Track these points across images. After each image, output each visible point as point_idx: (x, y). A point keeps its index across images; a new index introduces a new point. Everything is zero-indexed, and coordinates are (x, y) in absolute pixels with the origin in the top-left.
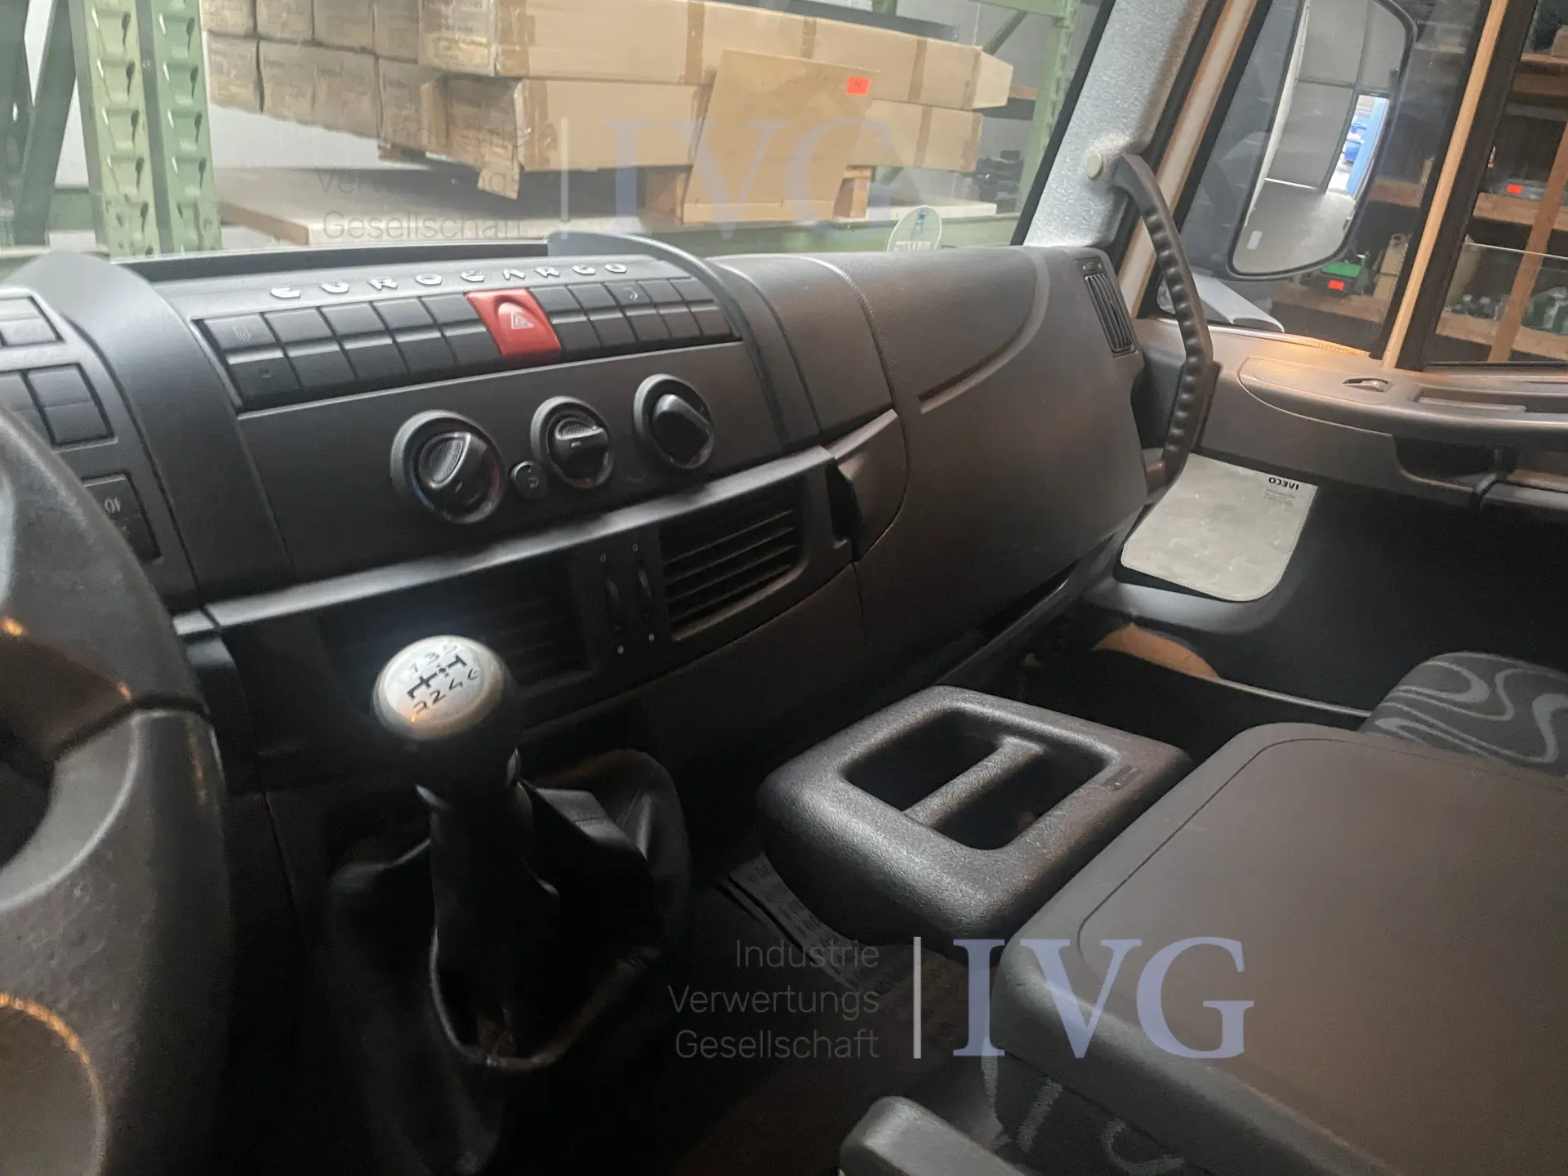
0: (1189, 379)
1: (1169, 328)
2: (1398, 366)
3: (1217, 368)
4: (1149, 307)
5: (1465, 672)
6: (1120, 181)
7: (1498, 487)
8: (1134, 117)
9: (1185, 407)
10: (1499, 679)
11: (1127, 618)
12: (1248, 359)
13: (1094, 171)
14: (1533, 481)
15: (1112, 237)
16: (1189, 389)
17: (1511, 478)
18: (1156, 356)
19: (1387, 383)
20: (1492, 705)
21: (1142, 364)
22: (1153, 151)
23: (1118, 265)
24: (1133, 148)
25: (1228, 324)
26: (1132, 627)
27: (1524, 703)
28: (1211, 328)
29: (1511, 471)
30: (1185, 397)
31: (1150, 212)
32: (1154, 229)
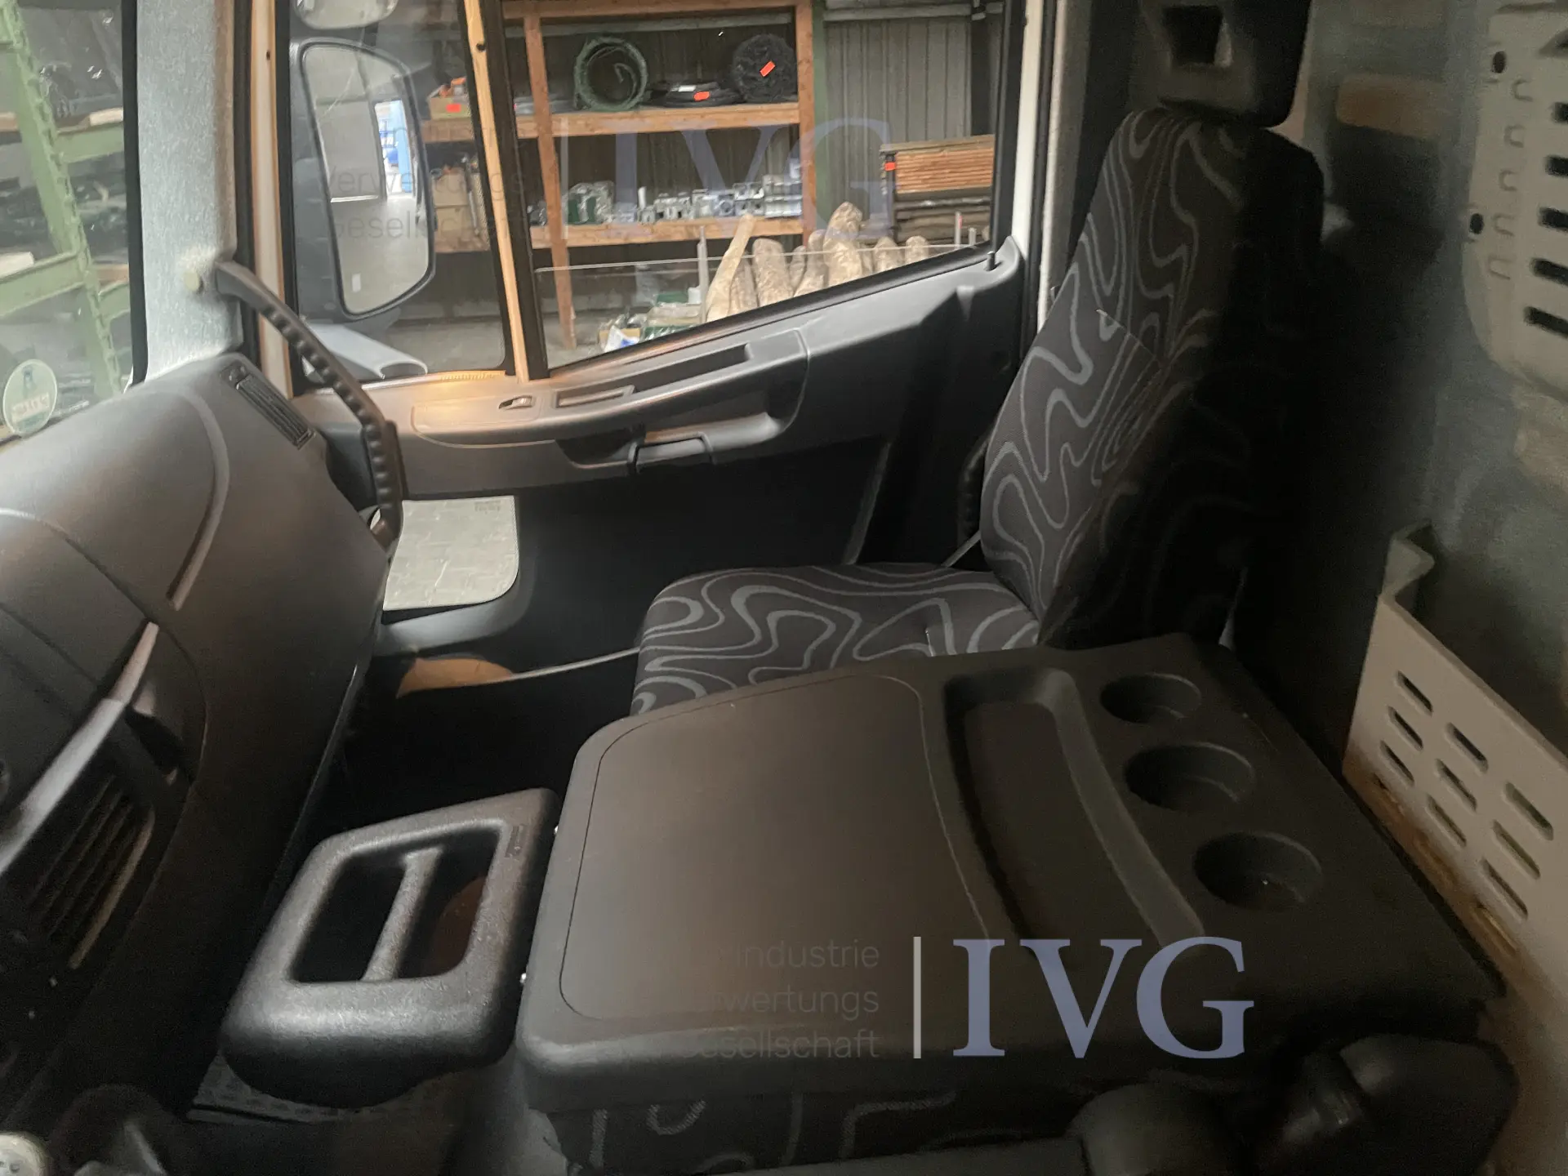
0: (374, 444)
1: (328, 399)
2: (532, 378)
3: (392, 426)
4: (301, 384)
5: (683, 600)
6: (226, 289)
7: (641, 452)
8: (211, 226)
9: (382, 468)
10: (704, 592)
11: (412, 656)
12: (413, 409)
13: (196, 285)
14: (661, 438)
16: (377, 452)
17: (647, 441)
18: (333, 431)
19: (530, 397)
20: (709, 617)
21: (324, 443)
22: (244, 252)
23: (258, 361)
24: (223, 257)
25: (377, 380)
26: (419, 662)
27: (726, 605)
28: (365, 387)
29: (644, 435)
30: (377, 460)
31: (268, 312)
32: (280, 325)
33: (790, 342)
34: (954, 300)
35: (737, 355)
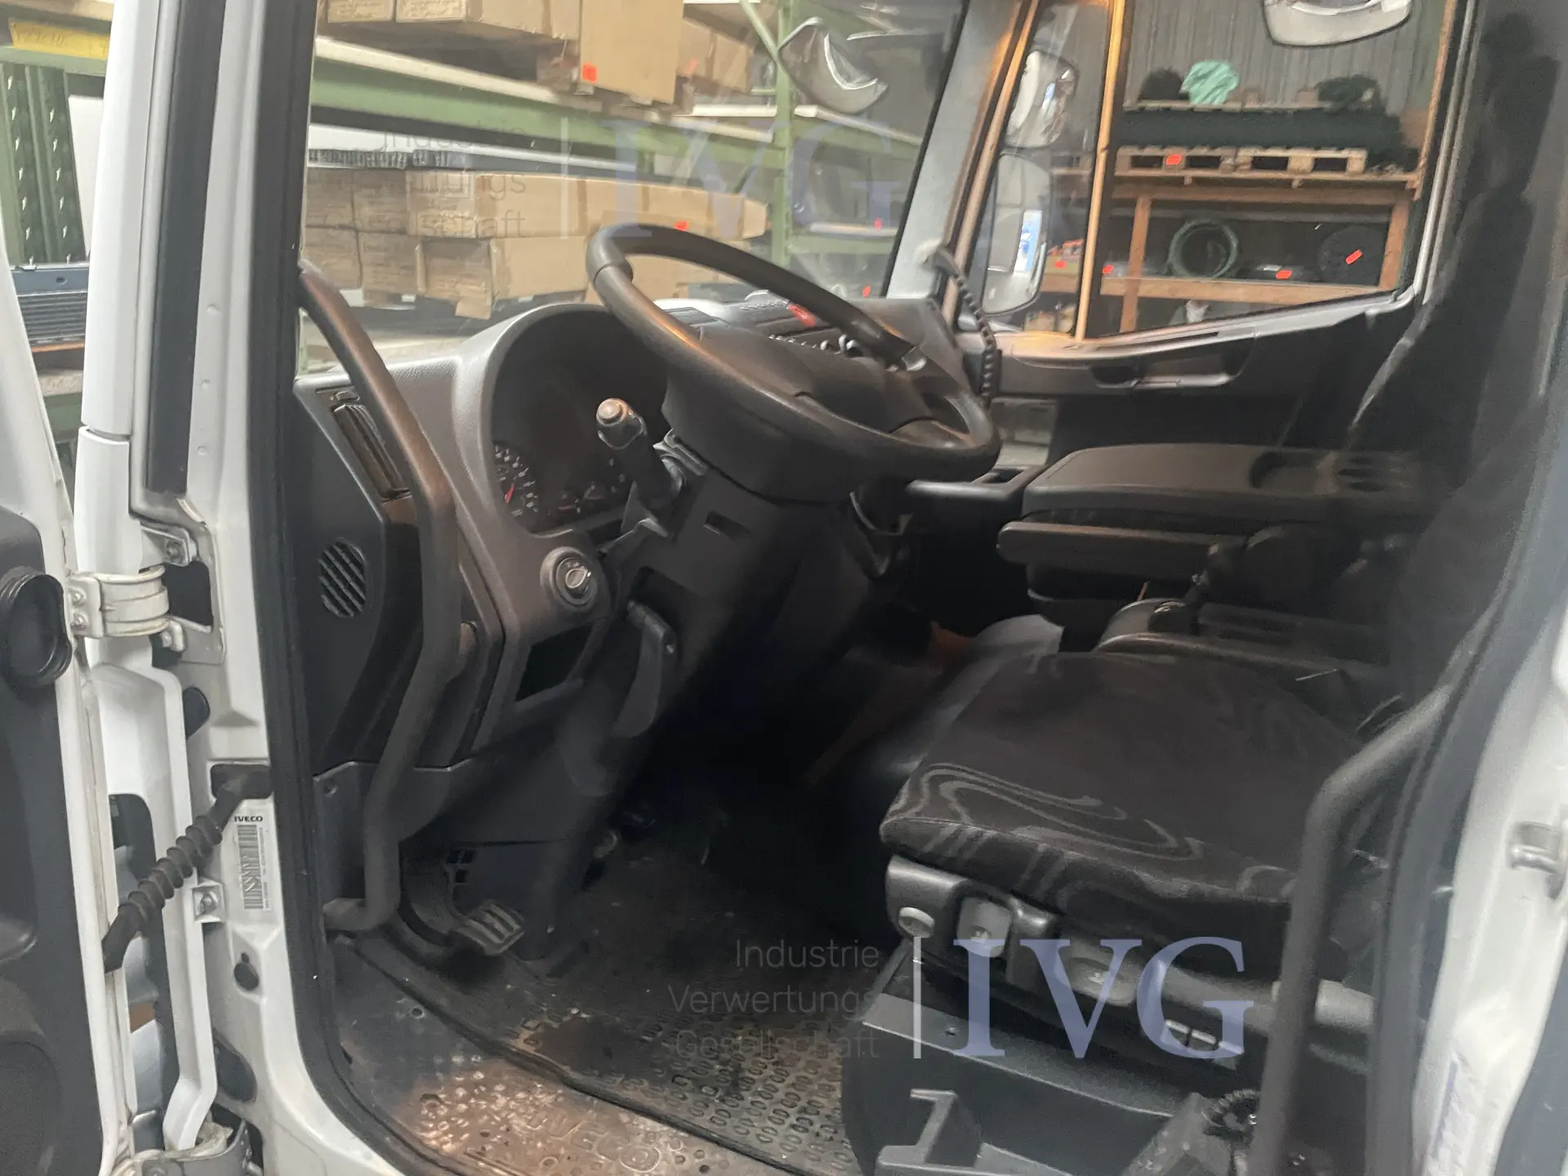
0: (989, 358)
2: (1085, 340)
3: (1000, 352)
6: (938, 263)
8: (941, 229)
9: (989, 372)
12: (1013, 346)
13: (924, 259)
15: (936, 292)
16: (989, 362)
17: (1143, 379)
18: (969, 351)
19: (1082, 346)
21: (964, 352)
22: (951, 246)
23: (941, 304)
24: (942, 246)
30: (988, 367)
31: (956, 276)
32: (960, 284)
33: (1249, 330)
34: (1362, 317)
35: (1215, 334)
